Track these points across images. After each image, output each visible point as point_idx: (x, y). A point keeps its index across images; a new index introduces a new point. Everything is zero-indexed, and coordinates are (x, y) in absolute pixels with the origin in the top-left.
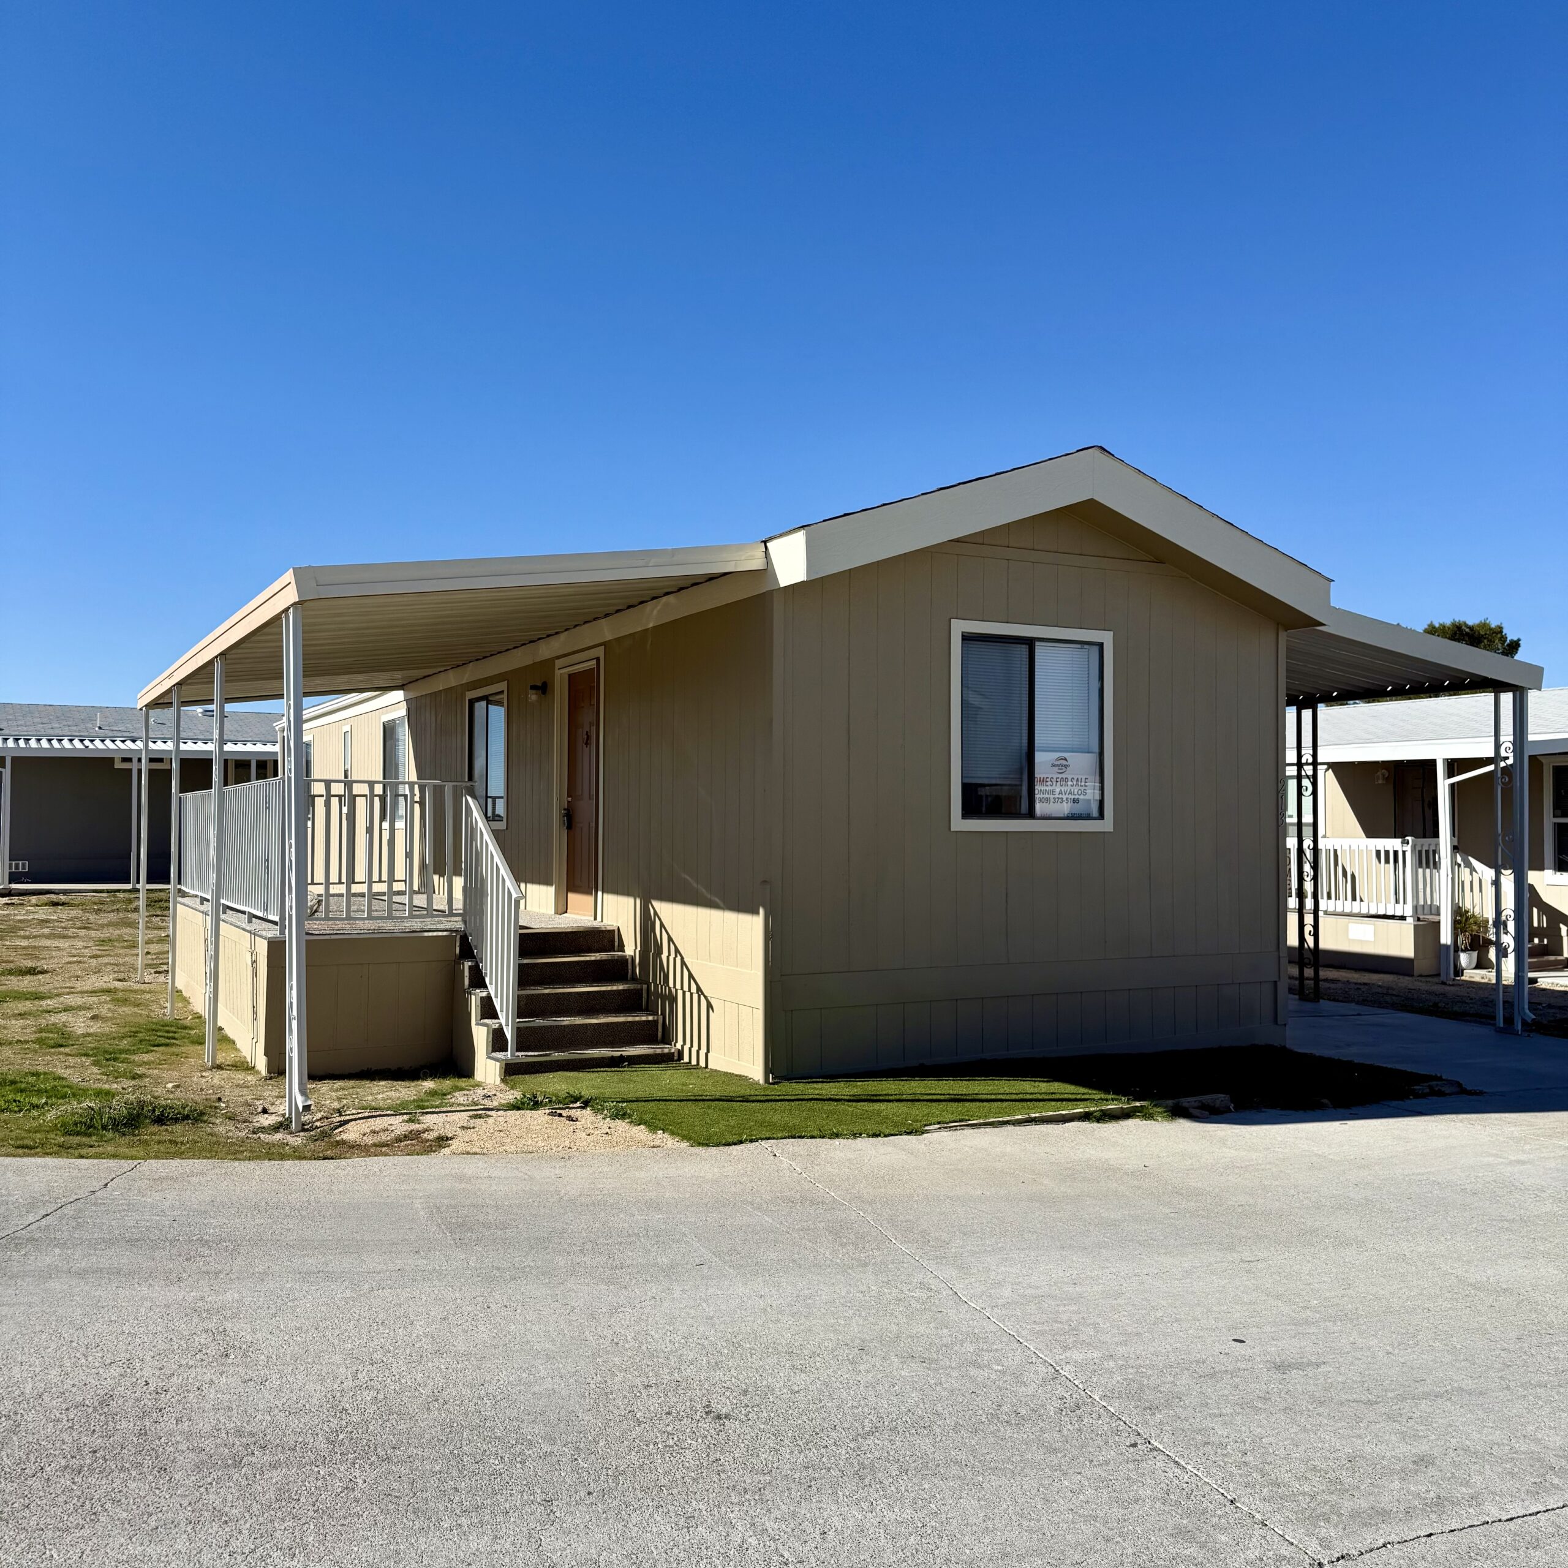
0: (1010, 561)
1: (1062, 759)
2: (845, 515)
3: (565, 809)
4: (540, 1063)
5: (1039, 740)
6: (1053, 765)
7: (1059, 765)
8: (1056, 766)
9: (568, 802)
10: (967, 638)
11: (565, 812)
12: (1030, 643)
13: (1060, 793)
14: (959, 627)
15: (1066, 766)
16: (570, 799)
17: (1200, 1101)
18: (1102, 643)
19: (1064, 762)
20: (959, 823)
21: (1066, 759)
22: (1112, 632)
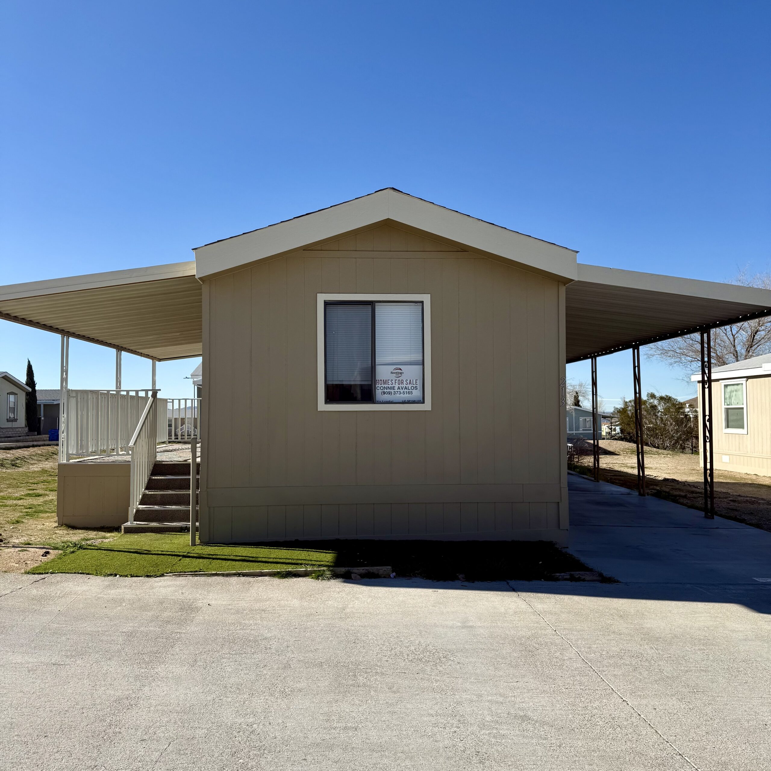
0: (357, 259)
1: (398, 369)
2: (218, 241)
4: (142, 528)
5: (378, 360)
6: (392, 373)
7: (396, 373)
8: (394, 373)
10: (327, 304)
12: (371, 304)
13: (399, 388)
14: (322, 298)
15: (401, 373)
17: (367, 570)
18: (423, 301)
19: (400, 371)
20: (322, 406)
21: (400, 369)
22: (430, 295)
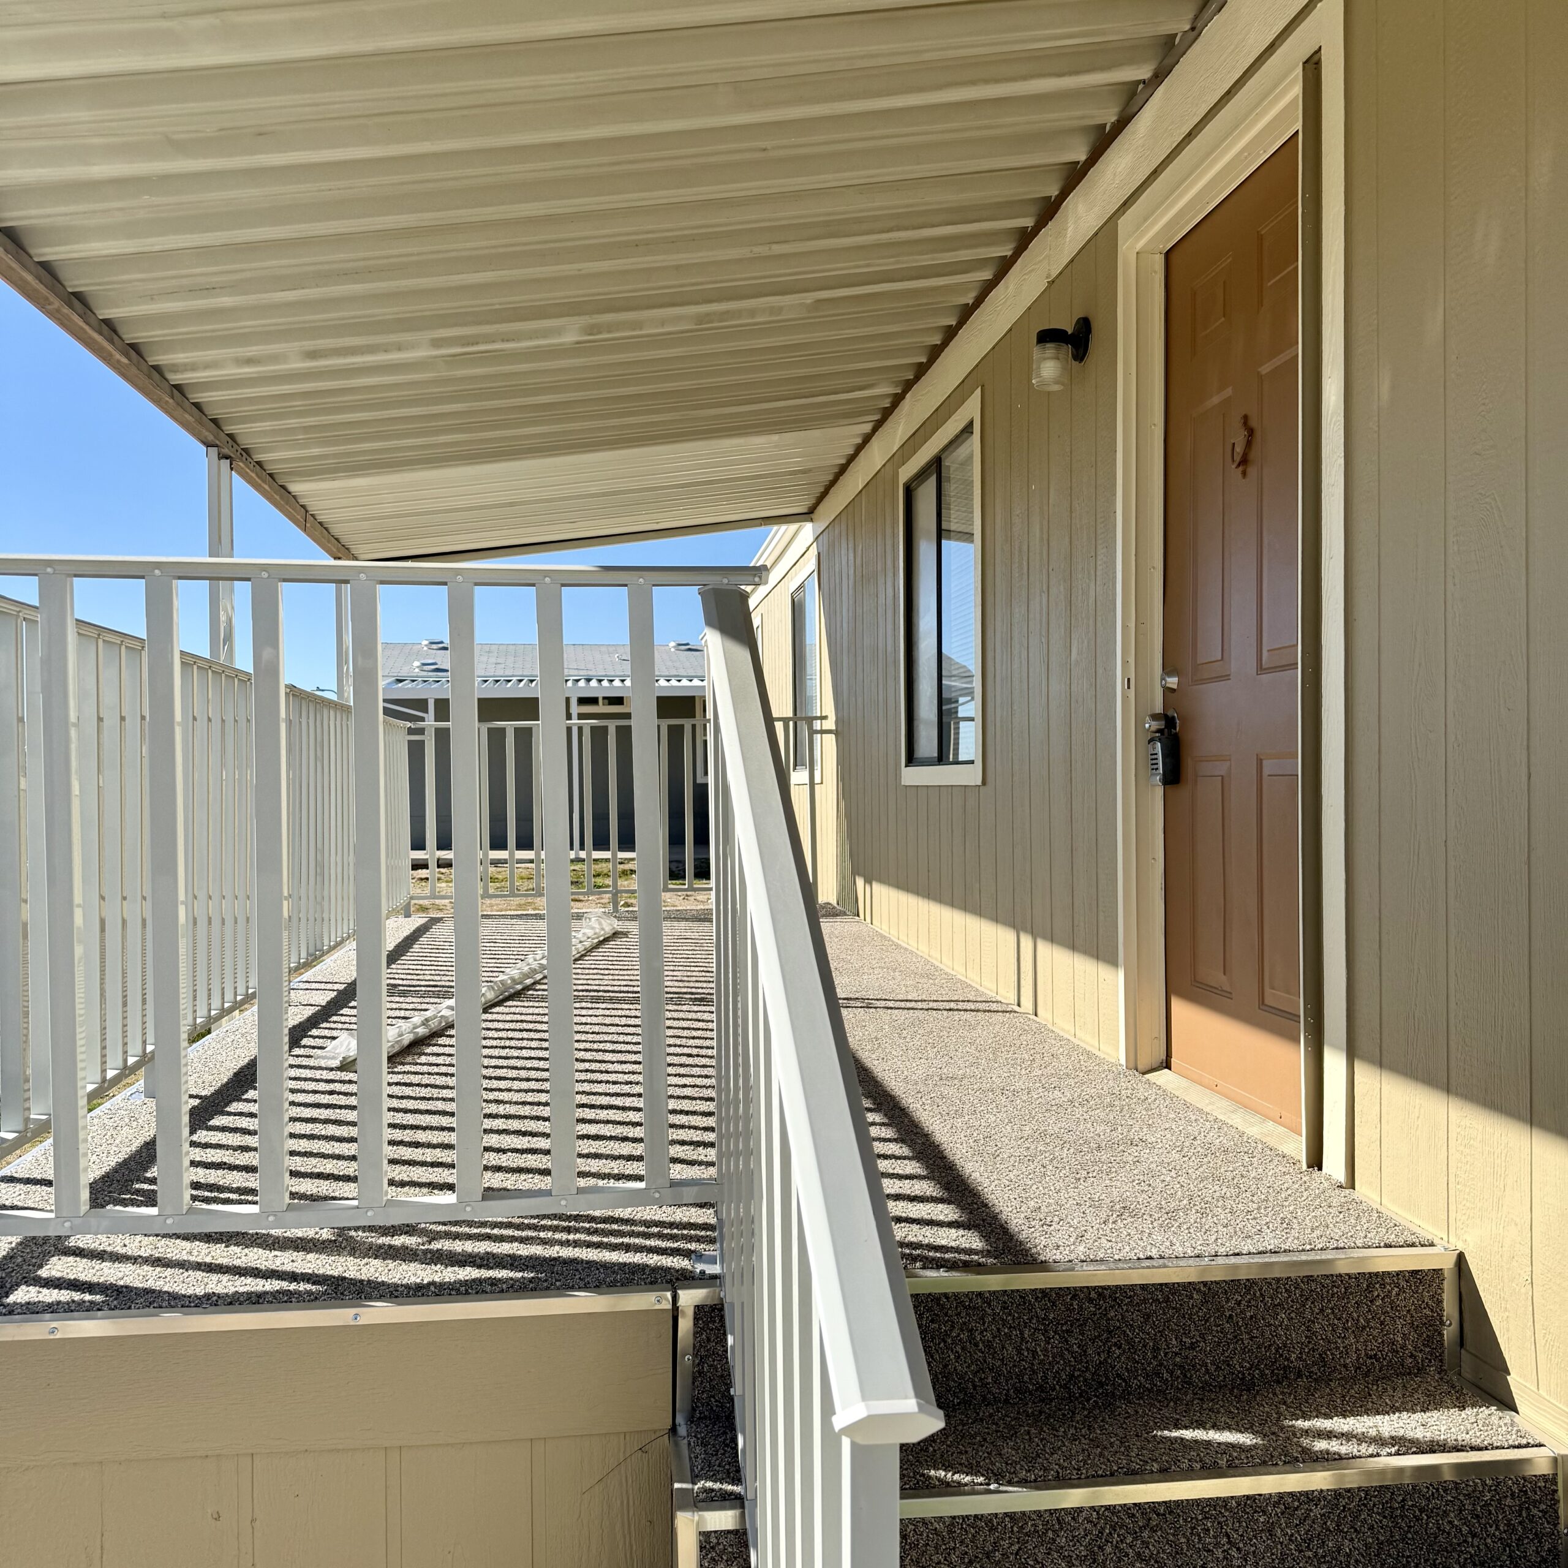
3: (1155, 717)
9: (1168, 691)
11: (1155, 725)
16: (1173, 682)
